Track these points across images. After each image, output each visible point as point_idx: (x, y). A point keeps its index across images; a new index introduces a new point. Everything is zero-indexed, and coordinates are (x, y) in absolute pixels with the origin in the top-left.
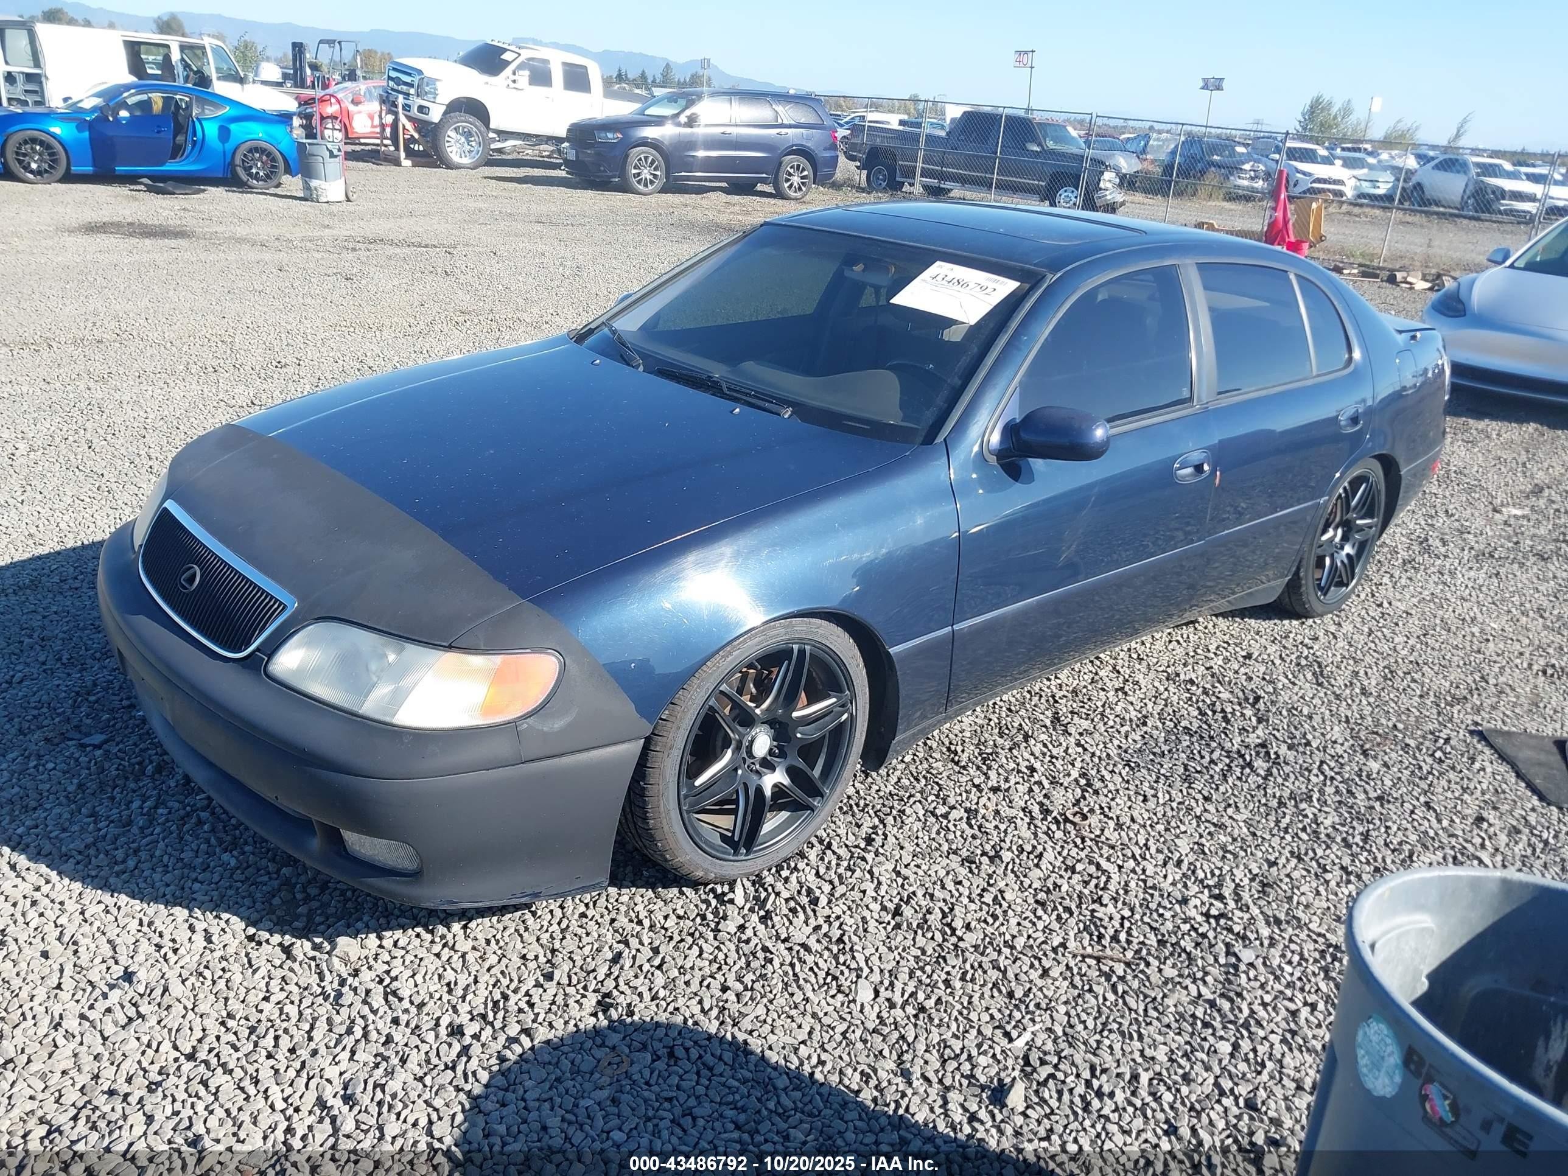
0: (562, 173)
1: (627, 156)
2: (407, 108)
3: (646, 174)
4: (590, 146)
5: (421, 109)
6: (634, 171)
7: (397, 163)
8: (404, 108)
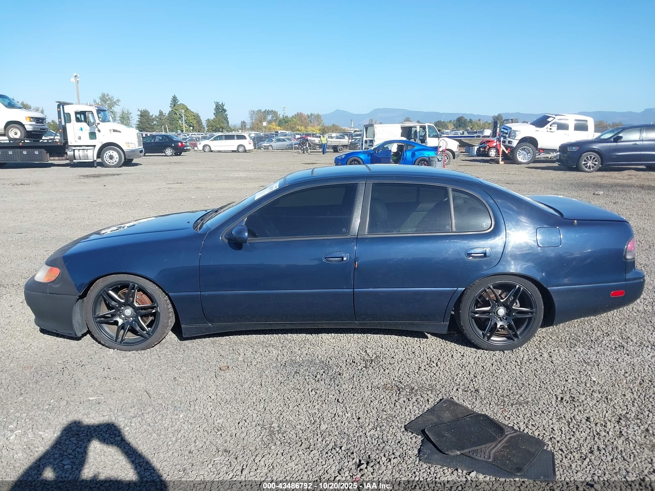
0: (556, 165)
1: (581, 156)
2: (504, 142)
3: (590, 163)
4: (566, 153)
5: (509, 142)
6: (583, 163)
7: (497, 162)
8: (503, 142)
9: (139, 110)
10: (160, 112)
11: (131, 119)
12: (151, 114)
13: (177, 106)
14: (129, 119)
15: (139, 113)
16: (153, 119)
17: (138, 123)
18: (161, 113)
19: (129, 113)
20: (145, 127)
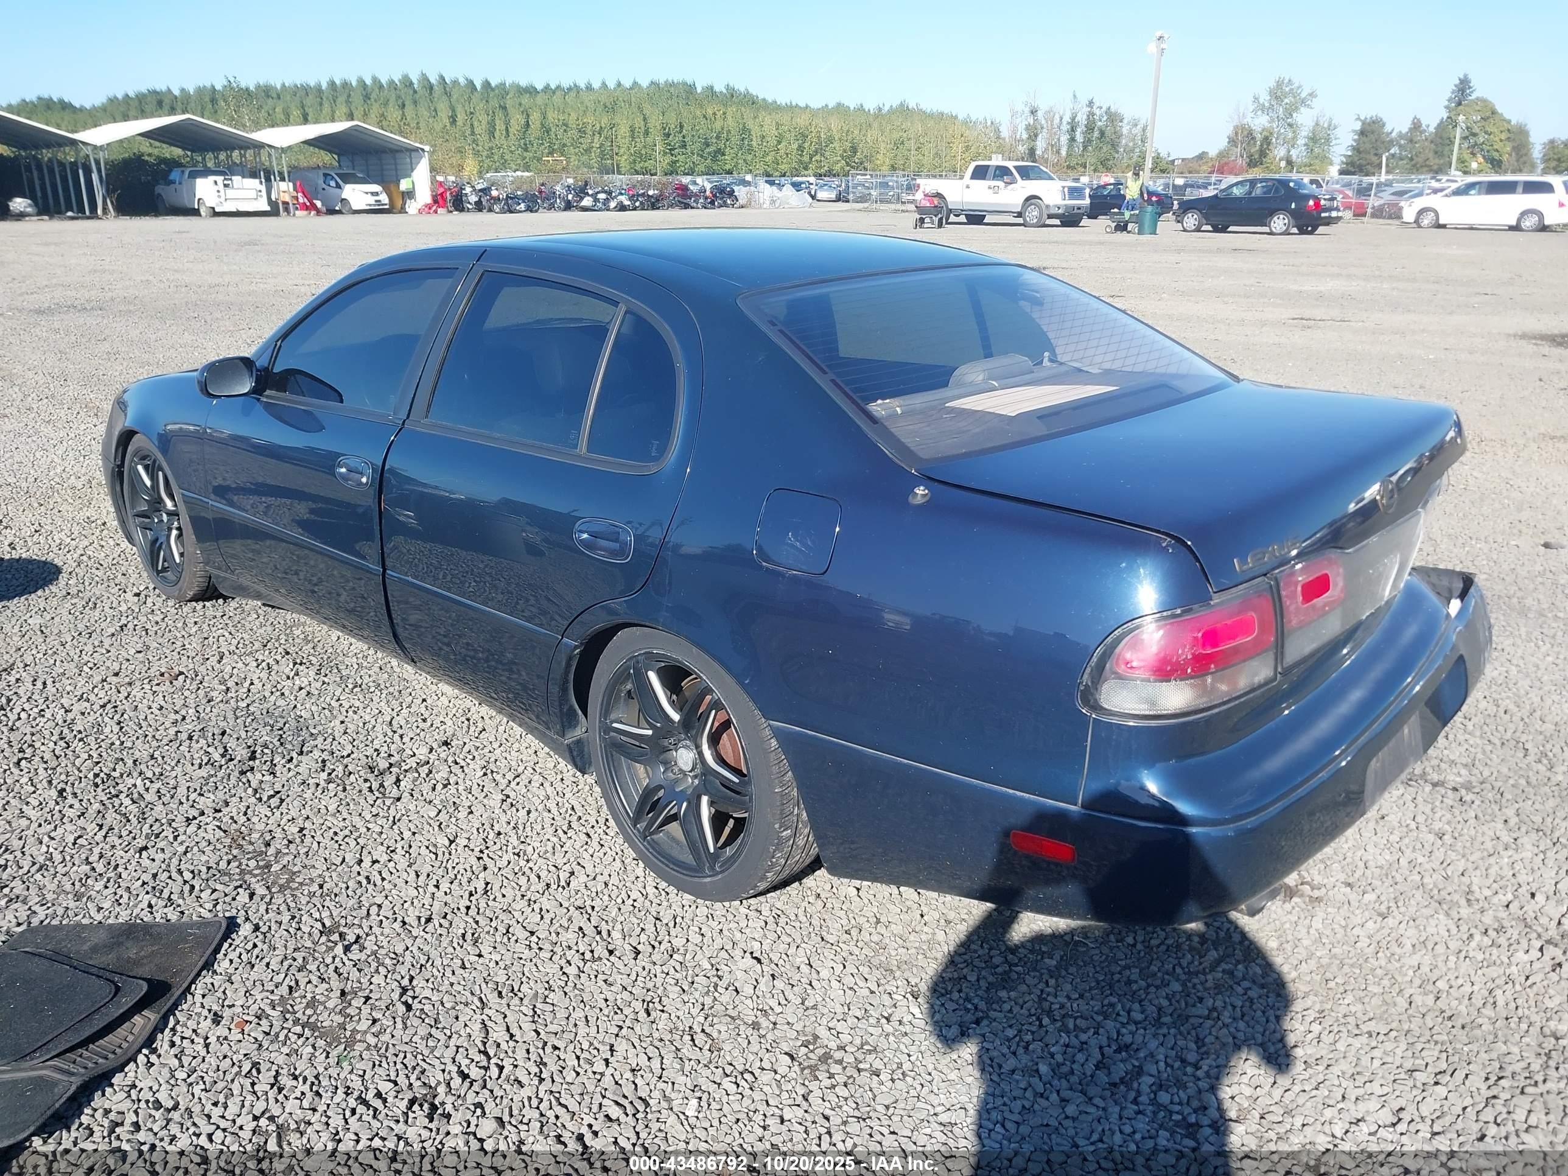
9: (1358, 119)
10: (1413, 123)
11: (1334, 142)
12: (1388, 128)
13: (1466, 105)
14: (1328, 140)
15: (1358, 126)
16: (1391, 141)
17: (1350, 153)
18: (1416, 126)
19: (1331, 127)
20: (1363, 162)
